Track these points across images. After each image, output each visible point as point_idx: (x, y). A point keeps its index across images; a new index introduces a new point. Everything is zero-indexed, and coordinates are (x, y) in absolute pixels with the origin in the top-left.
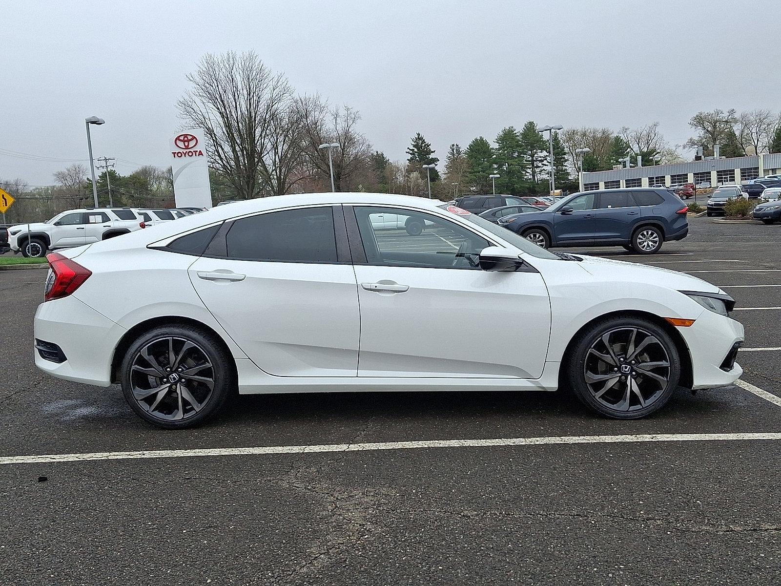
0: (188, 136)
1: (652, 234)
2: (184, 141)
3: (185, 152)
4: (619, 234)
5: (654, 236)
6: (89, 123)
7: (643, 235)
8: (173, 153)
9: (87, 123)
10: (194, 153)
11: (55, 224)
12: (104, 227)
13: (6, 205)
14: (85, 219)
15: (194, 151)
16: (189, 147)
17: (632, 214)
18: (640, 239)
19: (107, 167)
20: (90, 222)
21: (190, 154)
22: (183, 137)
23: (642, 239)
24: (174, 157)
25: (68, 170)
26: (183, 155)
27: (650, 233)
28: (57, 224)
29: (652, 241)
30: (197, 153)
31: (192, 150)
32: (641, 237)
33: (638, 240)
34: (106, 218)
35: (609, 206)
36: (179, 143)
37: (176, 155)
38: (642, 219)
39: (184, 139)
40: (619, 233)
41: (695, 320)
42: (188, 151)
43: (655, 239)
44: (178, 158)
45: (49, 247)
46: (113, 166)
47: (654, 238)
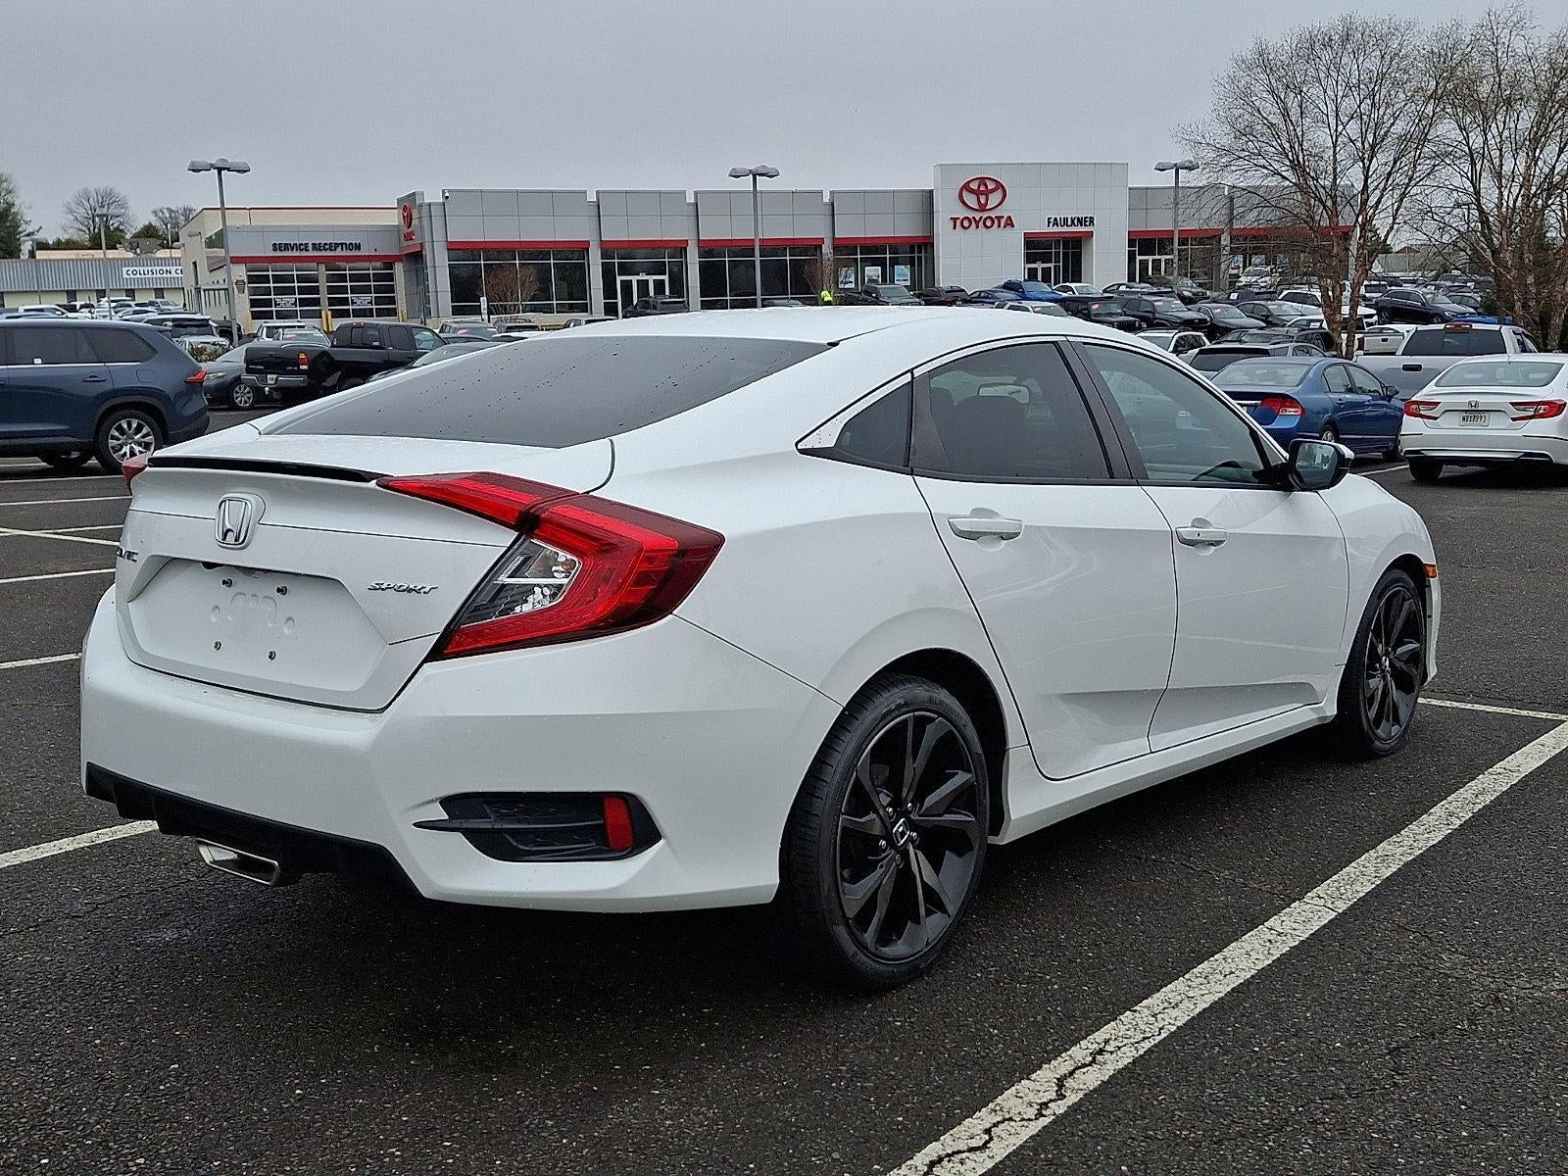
1: (139, 429)
4: (67, 427)
5: (144, 431)
7: (120, 429)
17: (94, 379)
18: (113, 437)
23: (118, 439)
27: (134, 425)
29: (140, 444)
32: (117, 434)
33: (110, 441)
35: (38, 361)
38: (116, 393)
40: (65, 424)
43: (147, 439)
47: (143, 437)
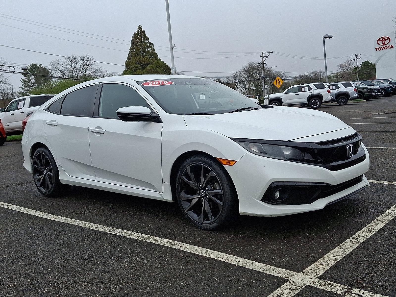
0: (385, 38)
2: (382, 41)
3: (383, 47)
6: (325, 38)
8: (376, 48)
9: (324, 38)
10: (388, 47)
11: (285, 93)
12: (309, 93)
13: (280, 84)
14: (300, 90)
15: (388, 46)
16: (385, 44)
19: (356, 59)
20: (302, 91)
21: (386, 48)
22: (382, 38)
24: (377, 51)
25: (345, 63)
26: (382, 49)
28: (286, 93)
30: (390, 47)
31: (387, 46)
34: (310, 89)
36: (379, 42)
37: (377, 49)
39: (382, 39)
41: (237, 161)
42: (384, 46)
44: (379, 51)
45: (282, 104)
46: (360, 58)
